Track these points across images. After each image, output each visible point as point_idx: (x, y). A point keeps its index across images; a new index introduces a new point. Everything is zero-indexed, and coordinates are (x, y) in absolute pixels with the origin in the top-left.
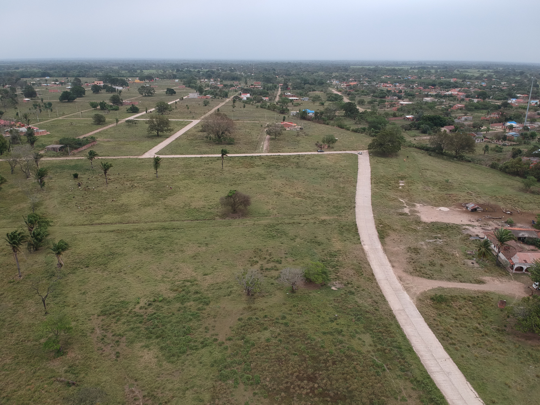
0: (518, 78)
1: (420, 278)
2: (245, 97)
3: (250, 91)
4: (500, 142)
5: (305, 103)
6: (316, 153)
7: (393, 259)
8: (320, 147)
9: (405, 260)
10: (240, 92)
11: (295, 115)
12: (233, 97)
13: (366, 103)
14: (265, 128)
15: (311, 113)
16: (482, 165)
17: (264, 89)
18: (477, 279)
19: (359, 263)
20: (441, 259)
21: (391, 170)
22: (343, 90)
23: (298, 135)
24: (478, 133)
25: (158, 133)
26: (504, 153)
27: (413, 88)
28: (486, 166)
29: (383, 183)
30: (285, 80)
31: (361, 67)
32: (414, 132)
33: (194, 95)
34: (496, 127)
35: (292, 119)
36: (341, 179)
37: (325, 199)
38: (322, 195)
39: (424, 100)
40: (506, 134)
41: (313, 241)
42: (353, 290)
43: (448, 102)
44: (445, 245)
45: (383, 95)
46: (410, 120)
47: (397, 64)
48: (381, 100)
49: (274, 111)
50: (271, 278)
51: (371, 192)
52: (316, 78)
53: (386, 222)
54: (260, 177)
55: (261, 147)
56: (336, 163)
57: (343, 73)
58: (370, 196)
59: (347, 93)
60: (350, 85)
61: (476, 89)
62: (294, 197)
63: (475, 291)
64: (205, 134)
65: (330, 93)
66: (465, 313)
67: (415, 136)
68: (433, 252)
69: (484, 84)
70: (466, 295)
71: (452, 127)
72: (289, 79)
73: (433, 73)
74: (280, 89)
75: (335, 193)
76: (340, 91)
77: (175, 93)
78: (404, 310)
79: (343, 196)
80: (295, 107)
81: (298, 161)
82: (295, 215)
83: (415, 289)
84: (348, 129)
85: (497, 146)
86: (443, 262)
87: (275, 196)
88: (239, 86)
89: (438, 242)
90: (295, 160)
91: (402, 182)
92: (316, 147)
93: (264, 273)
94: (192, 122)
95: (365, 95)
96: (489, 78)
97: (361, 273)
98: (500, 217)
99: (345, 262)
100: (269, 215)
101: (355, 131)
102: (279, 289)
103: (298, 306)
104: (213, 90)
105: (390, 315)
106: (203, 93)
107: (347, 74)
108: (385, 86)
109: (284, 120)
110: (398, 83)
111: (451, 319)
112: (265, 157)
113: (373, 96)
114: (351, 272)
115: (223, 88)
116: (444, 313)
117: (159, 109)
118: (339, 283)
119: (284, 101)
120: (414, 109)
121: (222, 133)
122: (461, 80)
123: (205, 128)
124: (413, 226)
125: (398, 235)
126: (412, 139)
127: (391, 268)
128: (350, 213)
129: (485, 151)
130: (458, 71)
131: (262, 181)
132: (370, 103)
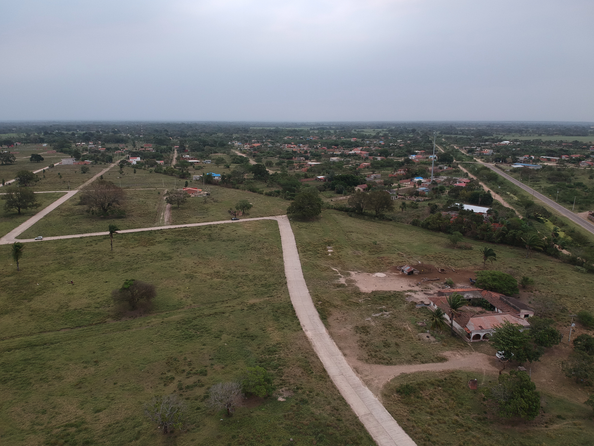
0: (411, 136)
1: (379, 366)
2: (134, 161)
3: (140, 154)
4: (414, 199)
5: (207, 166)
6: (230, 221)
7: (342, 344)
8: (234, 215)
9: (356, 344)
10: (128, 155)
11: (198, 179)
12: (119, 161)
13: (274, 164)
14: (164, 196)
15: (217, 177)
16: (403, 222)
17: (157, 151)
18: (438, 355)
19: (306, 357)
20: (395, 337)
21: (315, 235)
22: (247, 151)
23: (205, 202)
24: (391, 190)
25: (19, 210)
26: (420, 209)
27: (317, 148)
28: (408, 223)
29: (310, 251)
30: (181, 141)
31: (261, 128)
32: (329, 193)
33: (68, 161)
34: (405, 183)
35: (196, 183)
36: (264, 251)
37: (250, 277)
38: (246, 273)
39: (331, 160)
40: (417, 190)
41: (244, 334)
42: (305, 397)
43: (354, 161)
44: (393, 318)
45: (290, 156)
46: (322, 180)
47: (296, 125)
48: (290, 161)
49: (172, 175)
50: (196, 400)
51: (301, 262)
52: (216, 139)
53: (325, 297)
54: (164, 256)
55: (161, 218)
56: (255, 231)
57: (244, 134)
58: (301, 268)
59: (253, 154)
60: (254, 147)
61: (377, 148)
62: (212, 279)
63: (440, 372)
64: (86, 207)
65: (234, 155)
66: (438, 403)
67: (331, 197)
68: (383, 328)
69: (382, 143)
70: (433, 379)
71: (365, 186)
72: (185, 141)
73: (332, 134)
74: (176, 152)
75: (261, 267)
76: (244, 153)
77: (42, 159)
78: (371, 414)
79: (270, 271)
80: (197, 171)
81: (210, 232)
82: (216, 302)
83: (377, 381)
84: (261, 193)
85: (413, 203)
86: (398, 341)
87: (187, 280)
88: (126, 149)
89: (385, 316)
90: (206, 232)
91: (329, 247)
92: (229, 215)
93: (185, 393)
94: (67, 193)
95: (272, 157)
96: (385, 136)
97: (310, 370)
98: (438, 278)
99: (288, 359)
100: (182, 307)
101: (269, 195)
102: (209, 414)
103: (238, 436)
104: (93, 155)
105: (357, 425)
106: (81, 158)
107: (248, 135)
108: (290, 147)
109: (186, 185)
110: (302, 143)
111: (426, 415)
112: (167, 230)
113: (280, 157)
114: (298, 371)
115: (105, 152)
116: (416, 407)
117: (21, 180)
118: (286, 390)
119: (183, 164)
120: (323, 169)
121: (109, 205)
122: (361, 140)
123: (84, 199)
124: (354, 299)
125: (340, 312)
126: (328, 200)
127: (343, 357)
128: (282, 291)
129: (402, 209)
130: (355, 131)
131: (167, 262)
132: (278, 164)
